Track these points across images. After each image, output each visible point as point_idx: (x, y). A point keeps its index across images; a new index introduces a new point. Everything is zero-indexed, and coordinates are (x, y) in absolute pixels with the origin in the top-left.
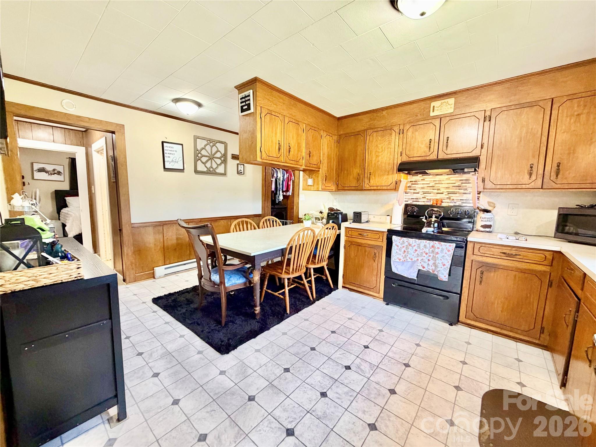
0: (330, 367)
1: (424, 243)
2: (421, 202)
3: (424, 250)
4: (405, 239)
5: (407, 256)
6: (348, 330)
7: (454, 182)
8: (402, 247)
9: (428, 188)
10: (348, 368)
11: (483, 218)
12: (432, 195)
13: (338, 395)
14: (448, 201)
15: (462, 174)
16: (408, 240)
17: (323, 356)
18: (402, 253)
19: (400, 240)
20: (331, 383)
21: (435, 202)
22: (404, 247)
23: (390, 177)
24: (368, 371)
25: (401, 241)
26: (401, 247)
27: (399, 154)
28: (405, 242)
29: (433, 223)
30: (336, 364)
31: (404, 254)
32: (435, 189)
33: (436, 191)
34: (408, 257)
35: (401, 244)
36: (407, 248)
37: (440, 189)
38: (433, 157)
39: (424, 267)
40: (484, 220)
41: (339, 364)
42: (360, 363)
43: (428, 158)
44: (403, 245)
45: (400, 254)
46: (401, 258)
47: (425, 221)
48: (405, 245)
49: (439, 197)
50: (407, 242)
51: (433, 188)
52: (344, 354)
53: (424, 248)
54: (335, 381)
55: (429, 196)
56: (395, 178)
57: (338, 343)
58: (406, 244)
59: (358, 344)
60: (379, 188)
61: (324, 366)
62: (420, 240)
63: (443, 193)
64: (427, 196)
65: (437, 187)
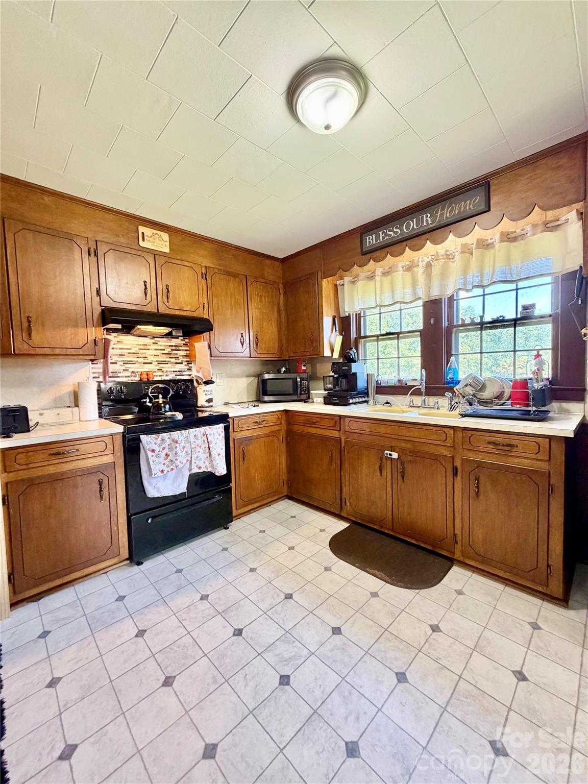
0: (279, 717)
1: (193, 432)
2: (122, 377)
3: (197, 443)
4: (164, 435)
5: (177, 460)
6: (175, 648)
7: (163, 348)
8: (161, 450)
9: (130, 355)
10: (285, 680)
11: (206, 391)
12: (136, 365)
13: (351, 719)
14: (160, 373)
15: (171, 338)
16: (170, 435)
17: (243, 727)
18: (162, 460)
19: (156, 439)
20: (321, 724)
21: (145, 376)
22: (164, 448)
23: (82, 331)
24: (295, 649)
25: (160, 439)
26: (159, 451)
27: (95, 293)
28: (166, 439)
29: (163, 405)
30: (273, 702)
31: (168, 460)
32: (141, 357)
33: (142, 360)
34: (179, 460)
35: (159, 446)
36: (171, 449)
37: (147, 357)
38: (151, 308)
39: (200, 468)
40: (208, 393)
41: (274, 694)
42: (275, 655)
43: (145, 309)
44: (163, 446)
45: (160, 463)
46: (164, 468)
47: (150, 405)
48: (166, 445)
49: (147, 368)
50: (169, 438)
51: (137, 355)
52: (248, 677)
53: (195, 440)
54: (316, 716)
55: (132, 368)
56: (92, 336)
57: (210, 681)
58: (168, 441)
59: (226, 643)
60: (57, 351)
61: (276, 730)
62: (187, 431)
63: (151, 363)
64: (130, 368)
65: (143, 353)
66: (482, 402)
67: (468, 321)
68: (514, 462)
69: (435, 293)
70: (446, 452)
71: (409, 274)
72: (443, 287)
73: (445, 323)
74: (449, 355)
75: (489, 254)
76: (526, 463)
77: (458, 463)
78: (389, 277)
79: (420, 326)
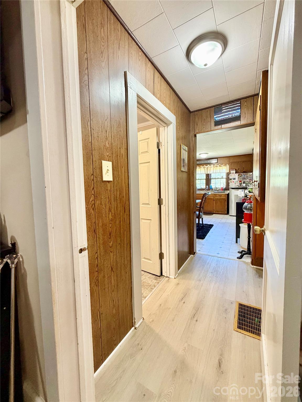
66: (217, 191)
67: (213, 178)
68: (222, 198)
69: (208, 173)
70: (213, 198)
71: (204, 169)
72: (210, 172)
73: (210, 178)
74: (210, 183)
75: (217, 168)
76: (223, 198)
77: (214, 199)
78: (200, 169)
79: (205, 178)
